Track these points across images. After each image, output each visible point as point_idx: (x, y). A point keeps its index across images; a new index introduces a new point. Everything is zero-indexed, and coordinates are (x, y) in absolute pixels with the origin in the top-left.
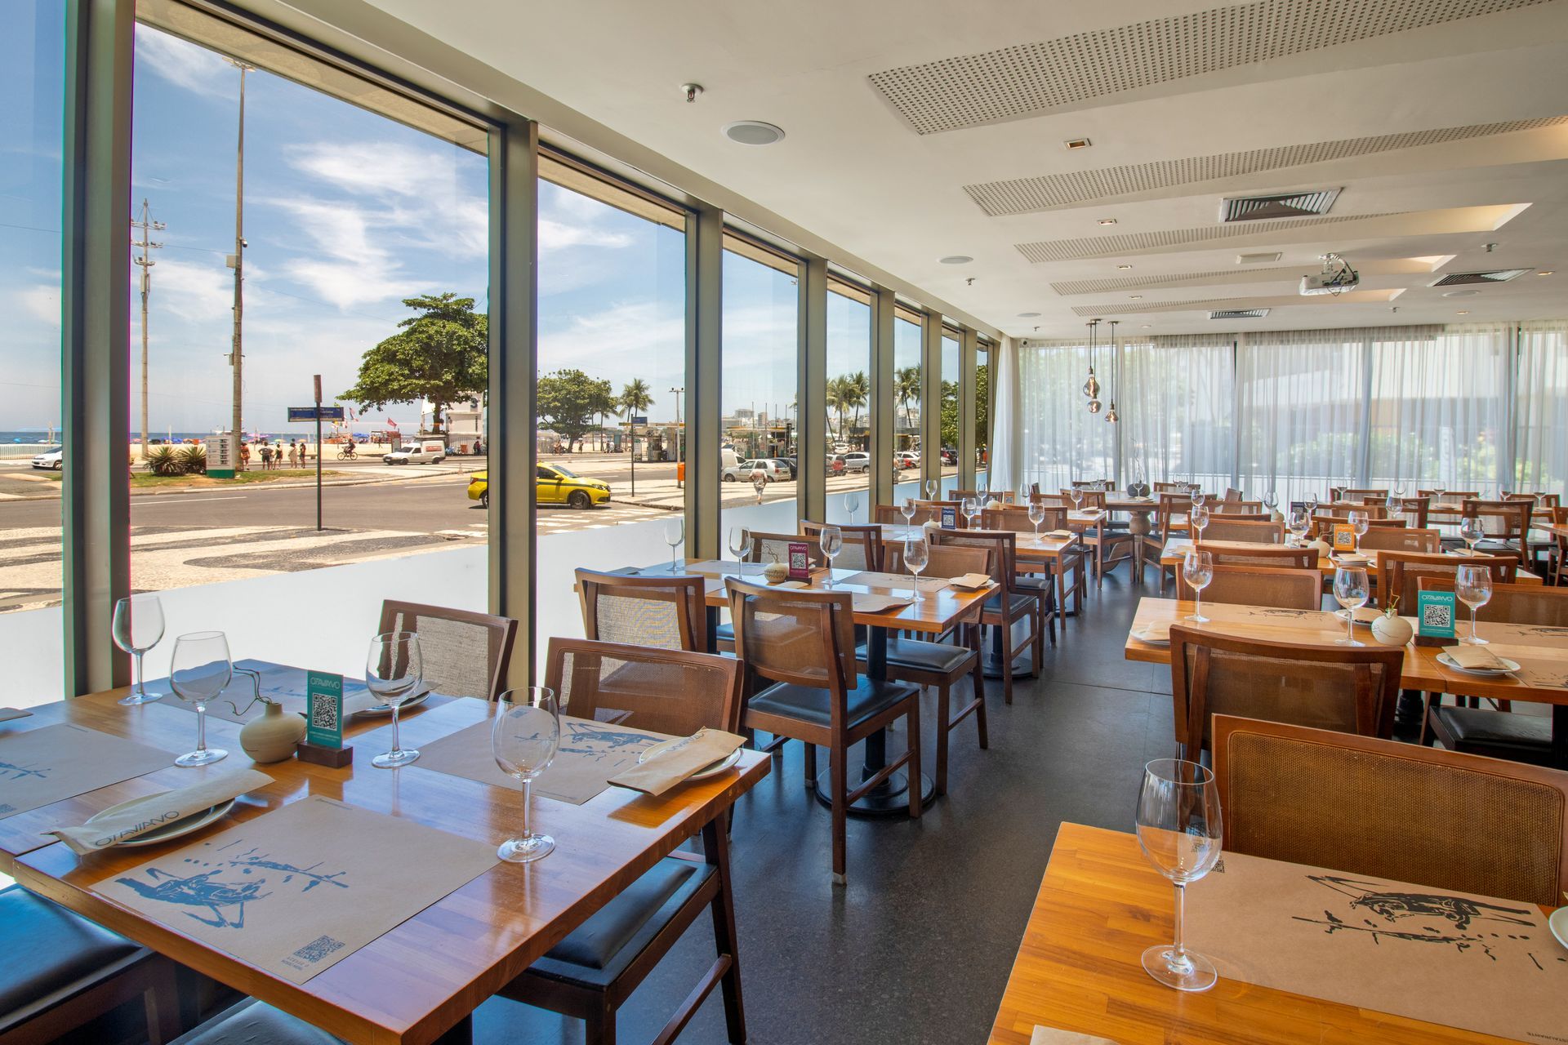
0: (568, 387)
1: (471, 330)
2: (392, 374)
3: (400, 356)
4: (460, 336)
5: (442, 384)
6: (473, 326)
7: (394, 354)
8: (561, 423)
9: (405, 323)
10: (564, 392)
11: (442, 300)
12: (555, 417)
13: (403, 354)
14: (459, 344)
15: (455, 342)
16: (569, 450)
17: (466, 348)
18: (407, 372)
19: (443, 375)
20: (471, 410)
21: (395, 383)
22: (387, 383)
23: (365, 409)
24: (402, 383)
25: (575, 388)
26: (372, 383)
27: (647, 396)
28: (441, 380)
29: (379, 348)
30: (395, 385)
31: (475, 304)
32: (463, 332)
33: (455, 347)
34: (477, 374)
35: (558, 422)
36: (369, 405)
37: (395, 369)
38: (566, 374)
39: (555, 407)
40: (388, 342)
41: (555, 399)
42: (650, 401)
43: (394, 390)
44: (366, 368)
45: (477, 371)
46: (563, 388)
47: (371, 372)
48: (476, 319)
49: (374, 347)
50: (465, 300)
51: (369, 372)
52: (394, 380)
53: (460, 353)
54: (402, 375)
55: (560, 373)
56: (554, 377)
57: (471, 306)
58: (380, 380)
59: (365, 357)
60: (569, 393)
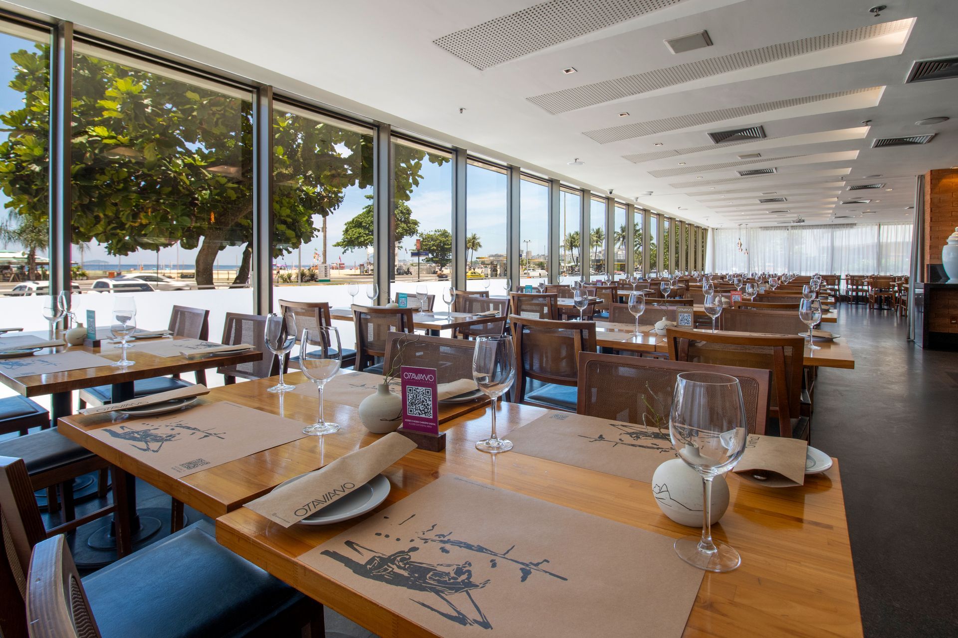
0: (440, 238)
2: (360, 233)
3: (364, 224)
7: (361, 223)
8: (436, 258)
9: (366, 207)
10: (438, 241)
12: (433, 255)
13: (365, 223)
18: (367, 232)
21: (362, 238)
22: (358, 238)
23: (345, 252)
24: (366, 238)
25: (444, 239)
26: (351, 238)
27: (478, 243)
29: (353, 220)
30: (362, 239)
35: (434, 257)
36: (347, 250)
37: (362, 231)
38: (439, 231)
39: (434, 249)
40: (358, 217)
41: (433, 245)
42: (480, 246)
43: (361, 241)
44: (346, 231)
45: (401, 231)
46: (438, 239)
47: (350, 232)
49: (351, 220)
51: (348, 233)
52: (361, 236)
54: (365, 234)
55: (436, 231)
56: (432, 233)
58: (355, 236)
59: (346, 224)
60: (441, 242)
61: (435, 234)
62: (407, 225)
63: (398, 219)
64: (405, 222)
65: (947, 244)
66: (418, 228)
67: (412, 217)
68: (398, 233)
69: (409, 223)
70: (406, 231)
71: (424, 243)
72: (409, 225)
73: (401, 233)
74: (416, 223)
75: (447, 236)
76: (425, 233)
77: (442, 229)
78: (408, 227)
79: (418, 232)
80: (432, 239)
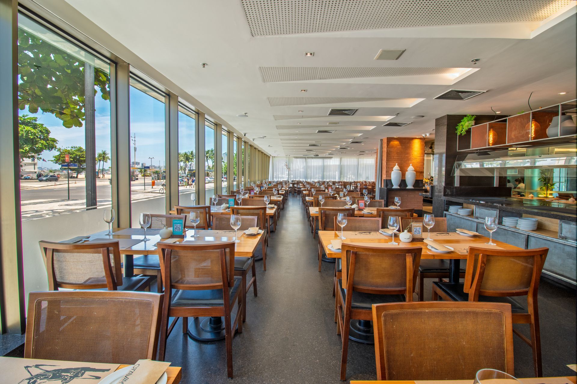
0: (76, 153)
1: (36, 130)
4: (32, 132)
5: (24, 151)
6: (37, 128)
10: (74, 155)
11: (22, 117)
14: (32, 135)
15: (30, 135)
16: (77, 177)
17: (35, 137)
19: (24, 147)
20: (32, 162)
25: (79, 153)
28: (23, 149)
31: (37, 120)
32: (33, 131)
33: (30, 137)
34: (40, 148)
45: (40, 146)
46: (74, 153)
48: (38, 126)
50: (33, 118)
53: (32, 139)
55: (72, 147)
56: (69, 149)
57: (36, 120)
60: (76, 155)
61: (71, 150)
62: (46, 142)
63: (37, 137)
64: (44, 139)
65: (393, 170)
66: (56, 145)
67: (51, 136)
68: (37, 148)
69: (48, 140)
70: (45, 146)
71: (62, 156)
72: (48, 142)
73: (41, 148)
74: (54, 141)
75: (82, 152)
76: (63, 148)
77: (78, 146)
78: (47, 143)
79: (57, 147)
80: (69, 153)
